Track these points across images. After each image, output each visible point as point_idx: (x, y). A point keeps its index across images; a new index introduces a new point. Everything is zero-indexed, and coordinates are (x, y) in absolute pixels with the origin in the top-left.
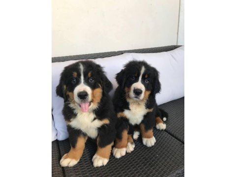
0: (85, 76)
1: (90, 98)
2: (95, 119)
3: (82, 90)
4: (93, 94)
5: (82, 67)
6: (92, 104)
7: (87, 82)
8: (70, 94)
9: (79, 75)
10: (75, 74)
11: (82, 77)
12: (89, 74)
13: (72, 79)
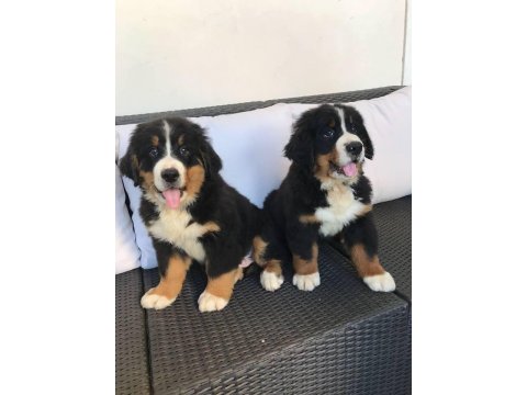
0: (173, 142)
1: (182, 181)
2: (191, 223)
3: (169, 167)
4: (187, 174)
5: (167, 129)
6: (185, 193)
7: (177, 154)
8: (146, 175)
9: (163, 141)
10: (156, 140)
11: (168, 145)
12: (180, 140)
13: (152, 147)
